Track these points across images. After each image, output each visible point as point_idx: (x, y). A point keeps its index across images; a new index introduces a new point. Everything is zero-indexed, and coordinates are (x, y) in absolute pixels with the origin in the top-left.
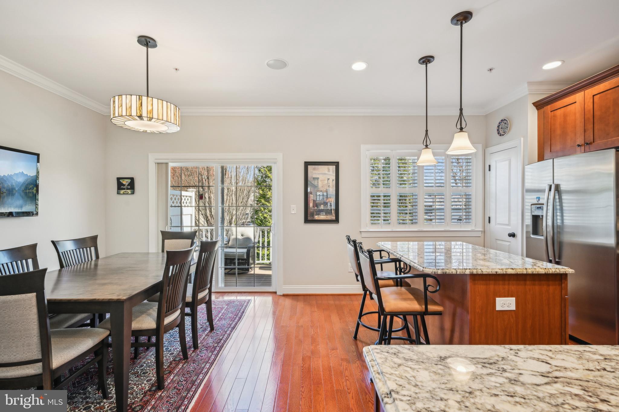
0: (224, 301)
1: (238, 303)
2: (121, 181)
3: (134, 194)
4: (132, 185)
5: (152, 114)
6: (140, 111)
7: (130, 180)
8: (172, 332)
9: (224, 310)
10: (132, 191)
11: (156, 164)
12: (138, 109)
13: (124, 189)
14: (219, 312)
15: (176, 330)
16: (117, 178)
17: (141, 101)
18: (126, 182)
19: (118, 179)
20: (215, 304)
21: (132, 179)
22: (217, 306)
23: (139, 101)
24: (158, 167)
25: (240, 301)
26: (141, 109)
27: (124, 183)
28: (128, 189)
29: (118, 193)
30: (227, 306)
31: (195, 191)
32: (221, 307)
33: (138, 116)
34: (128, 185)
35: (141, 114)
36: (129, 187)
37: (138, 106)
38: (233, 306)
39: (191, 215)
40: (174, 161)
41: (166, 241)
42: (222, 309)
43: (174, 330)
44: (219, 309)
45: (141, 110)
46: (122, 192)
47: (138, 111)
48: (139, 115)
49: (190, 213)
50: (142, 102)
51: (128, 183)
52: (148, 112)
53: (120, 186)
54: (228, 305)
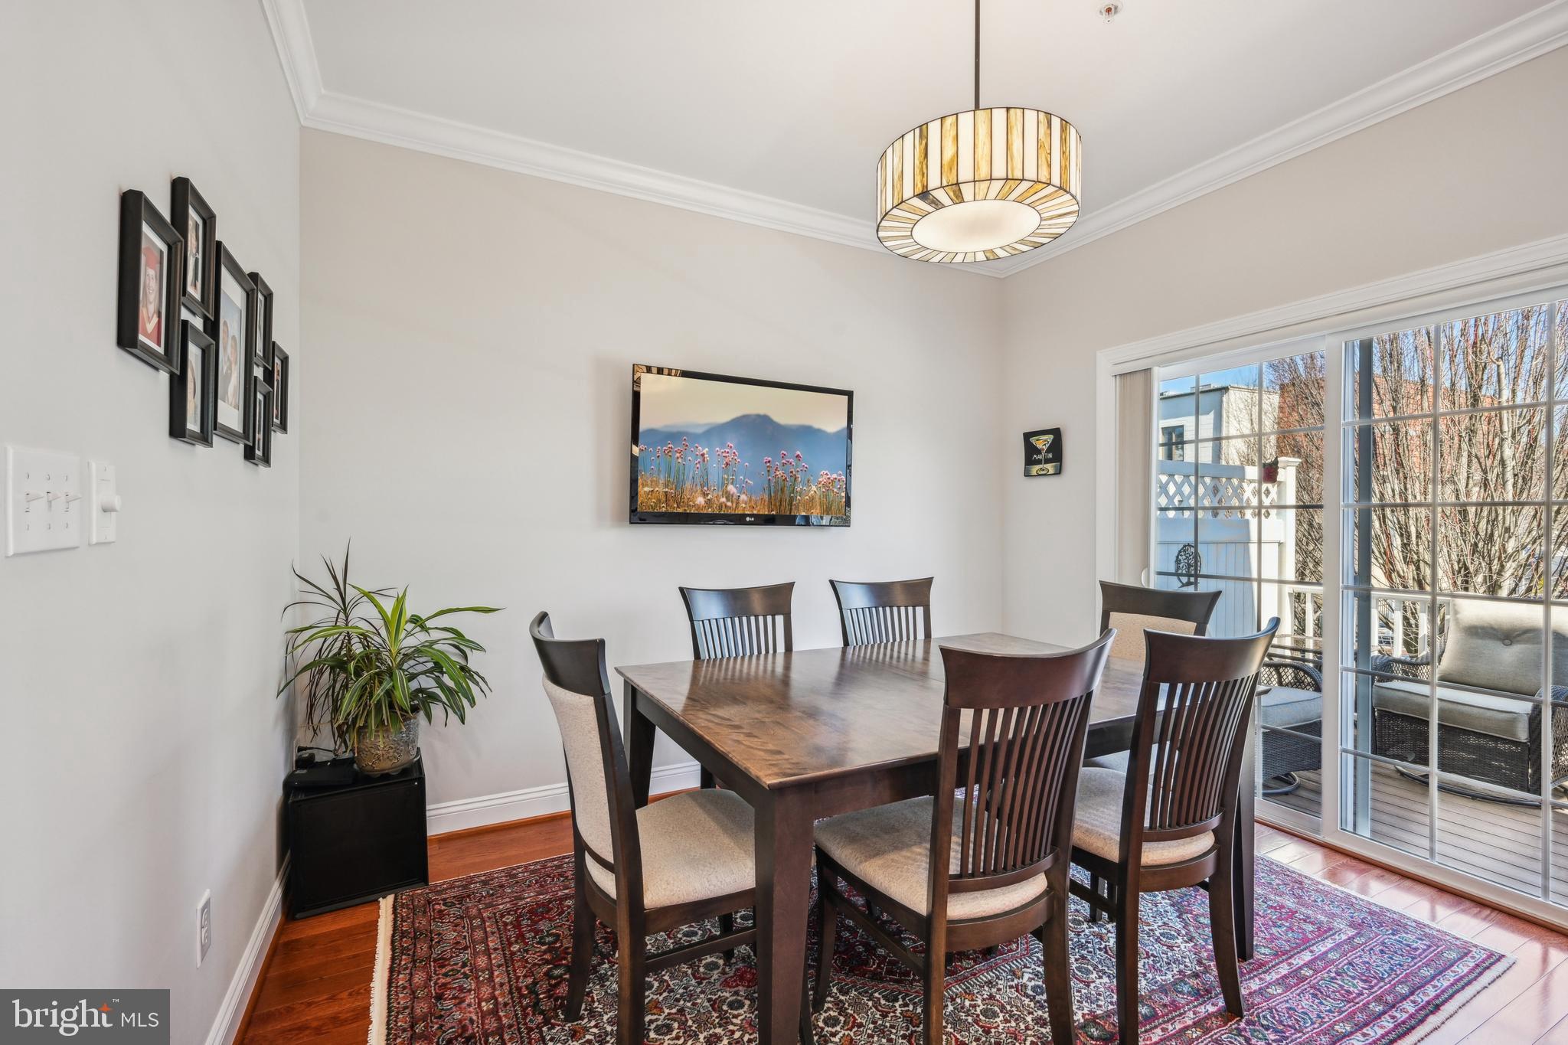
0: (1349, 902)
1: (1420, 945)
2: (1033, 440)
3: (1060, 473)
4: (1056, 452)
5: (954, 171)
6: (923, 174)
7: (1052, 437)
8: (1087, 931)
9: (1329, 944)
10: (1055, 466)
11: (1118, 377)
12: (917, 171)
13: (1039, 462)
14: (1305, 943)
15: (1104, 931)
16: (1024, 434)
17: (924, 142)
18: (1042, 443)
19: (1027, 436)
20: (1300, 897)
21: (1056, 433)
22: (1303, 909)
23: (920, 144)
24: (1123, 387)
25: (1435, 940)
26: (924, 166)
27: (1039, 445)
28: (1047, 461)
29: (1027, 474)
30: (1351, 932)
31: (1297, 464)
32: (1321, 923)
33: (918, 196)
34: (1048, 451)
35: (925, 184)
36: (1050, 456)
37: (917, 162)
38: (1383, 943)
39: (1280, 544)
40: (1168, 358)
41: (1114, 616)
42: (1324, 932)
43: (1096, 929)
44: (1310, 928)
45: (925, 171)
46: (1035, 469)
47: (918, 178)
48: (919, 190)
49: (1277, 539)
50: (927, 144)
51: (1047, 446)
52: (946, 168)
53: (1031, 455)
54: (1359, 926)
